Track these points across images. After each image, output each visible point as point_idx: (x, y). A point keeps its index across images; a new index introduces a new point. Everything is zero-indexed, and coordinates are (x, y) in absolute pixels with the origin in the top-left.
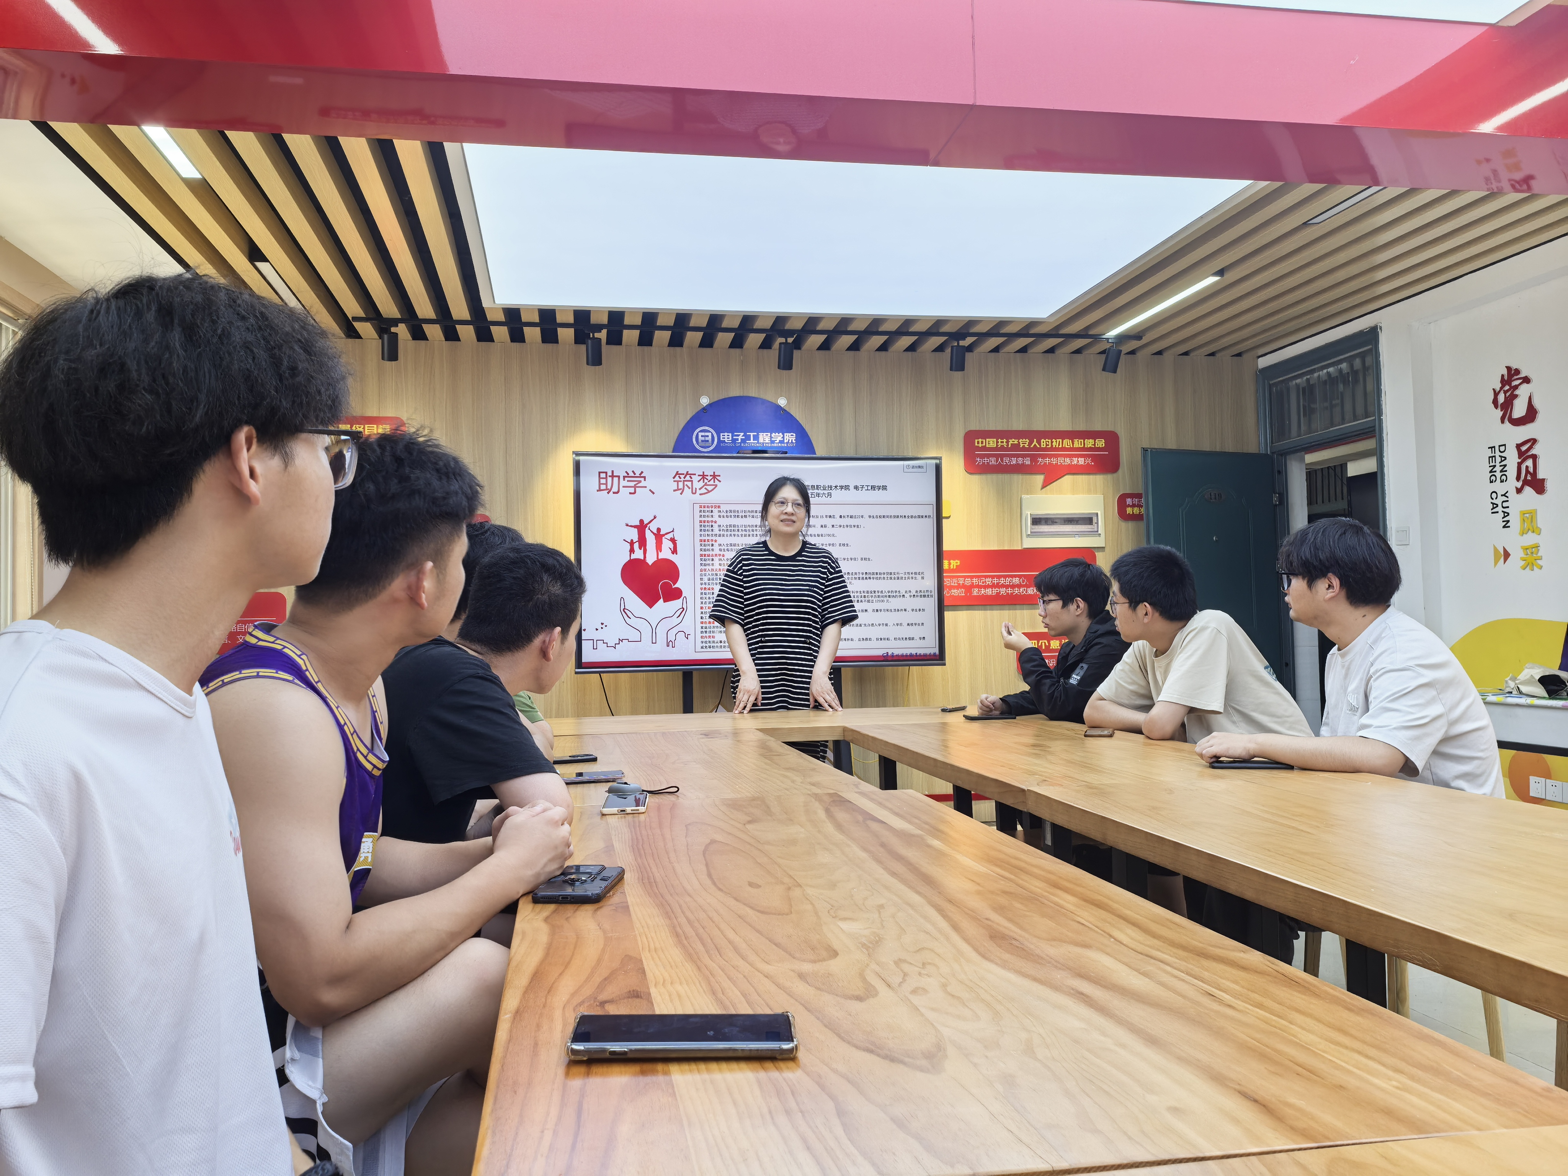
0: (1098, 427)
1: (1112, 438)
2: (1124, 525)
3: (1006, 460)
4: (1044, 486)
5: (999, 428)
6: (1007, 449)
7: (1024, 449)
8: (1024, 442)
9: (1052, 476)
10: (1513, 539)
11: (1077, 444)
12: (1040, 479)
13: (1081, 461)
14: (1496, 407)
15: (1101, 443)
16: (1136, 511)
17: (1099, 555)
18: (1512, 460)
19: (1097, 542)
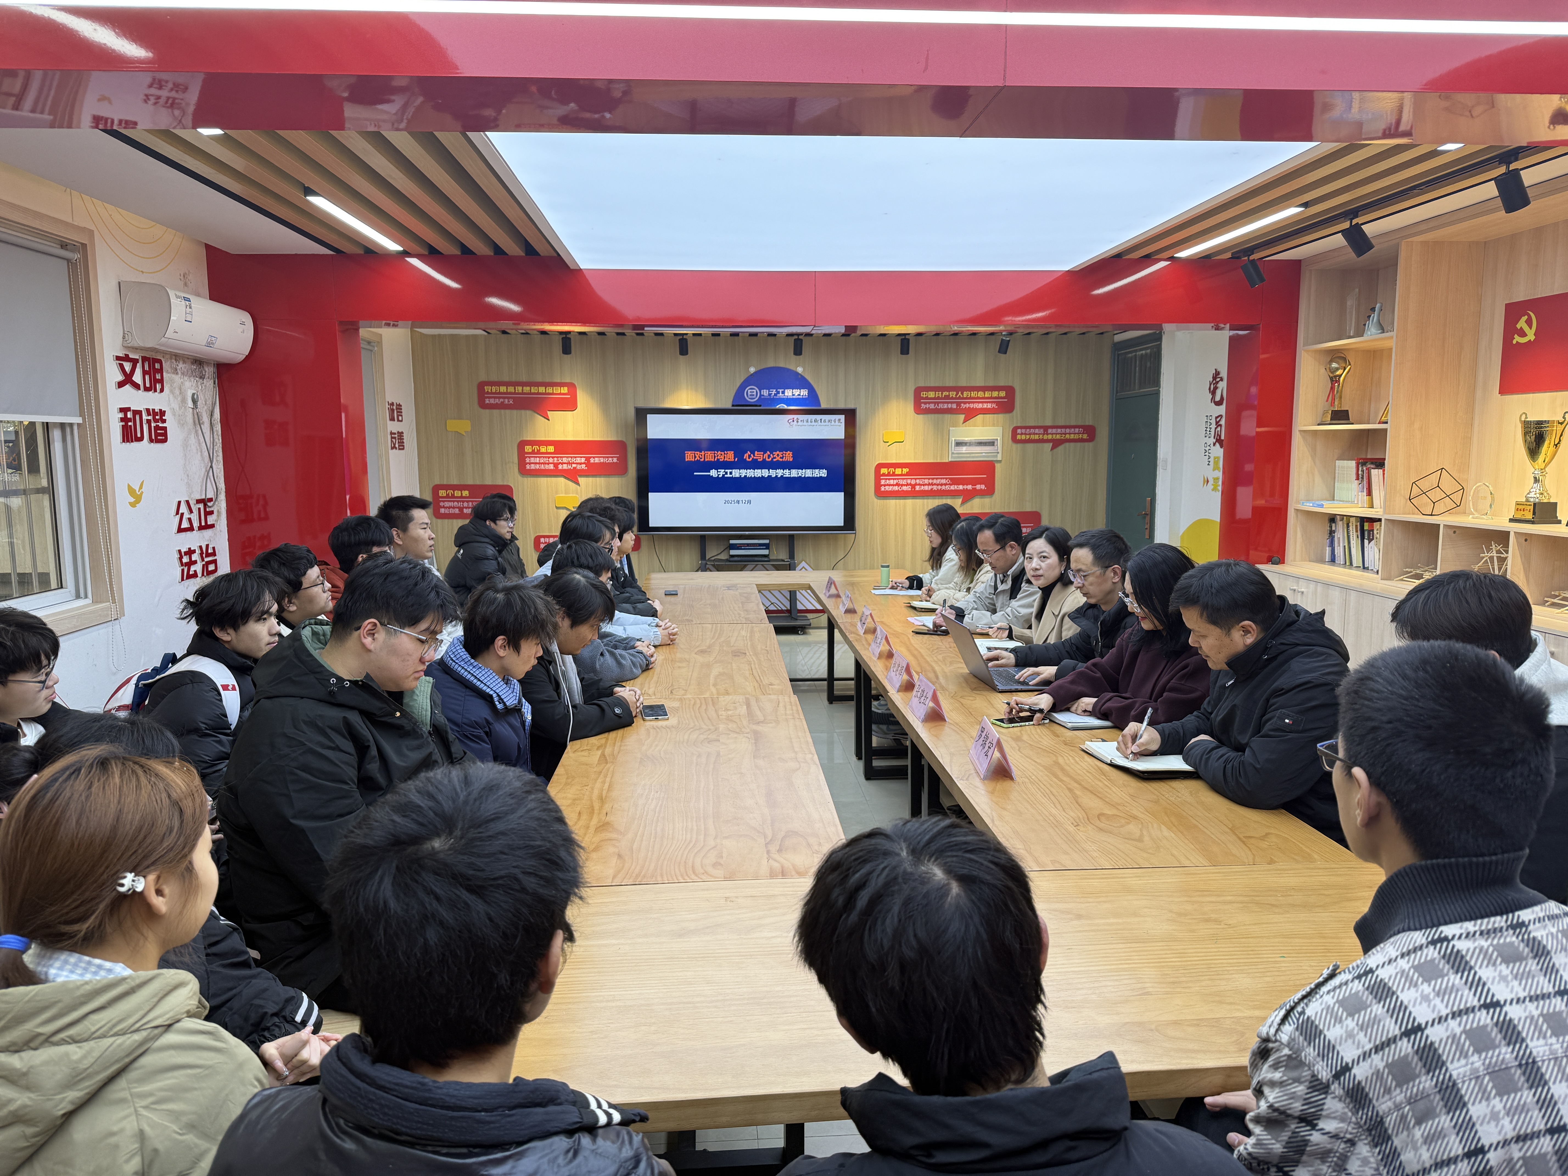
0: (1002, 384)
1: (1010, 391)
2: (1015, 446)
5: (937, 385)
6: (941, 398)
7: (952, 398)
8: (953, 394)
9: (970, 415)
10: (1211, 473)
11: (987, 394)
12: (962, 417)
13: (989, 406)
14: (1210, 392)
15: (1003, 394)
16: (1023, 437)
17: (997, 466)
18: (1214, 426)
19: (996, 456)
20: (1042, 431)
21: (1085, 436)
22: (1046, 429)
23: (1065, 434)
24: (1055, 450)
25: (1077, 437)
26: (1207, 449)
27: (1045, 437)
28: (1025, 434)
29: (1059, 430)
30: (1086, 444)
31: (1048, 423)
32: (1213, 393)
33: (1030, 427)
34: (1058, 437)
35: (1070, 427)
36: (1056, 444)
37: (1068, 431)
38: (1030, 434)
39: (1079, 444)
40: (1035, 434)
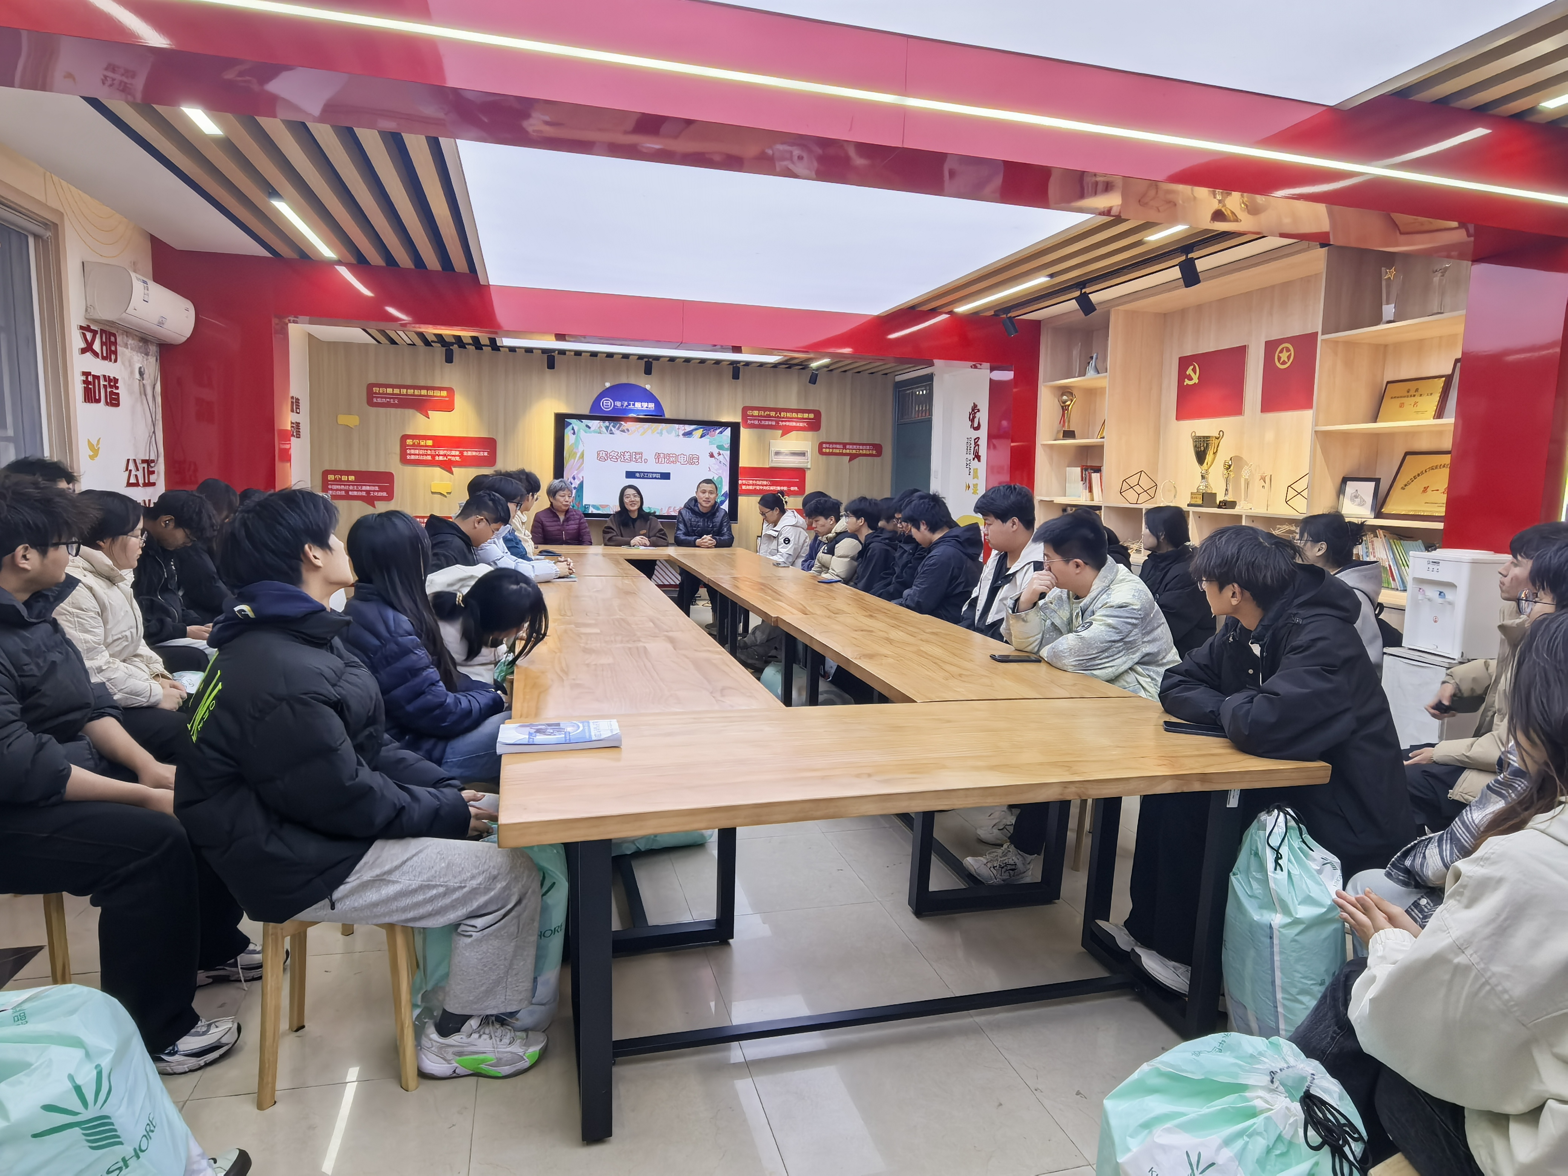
0: (811, 407)
1: (817, 414)
2: (820, 456)
3: (763, 422)
4: (782, 436)
5: (760, 406)
6: (764, 417)
7: (772, 417)
8: (773, 414)
9: (786, 431)
10: (971, 481)
11: (800, 415)
12: (780, 432)
13: (801, 425)
15: (812, 416)
16: (828, 451)
17: (807, 472)
19: (807, 465)
20: (841, 446)
21: (874, 452)
22: (845, 445)
23: (859, 450)
24: (852, 462)
25: (868, 452)
26: (968, 463)
27: (844, 451)
28: (829, 448)
29: (854, 447)
30: (875, 458)
31: (846, 440)
32: (972, 421)
33: (833, 443)
34: (854, 452)
35: (863, 445)
36: (853, 457)
37: (861, 447)
38: (833, 448)
39: (869, 458)
40: (836, 448)
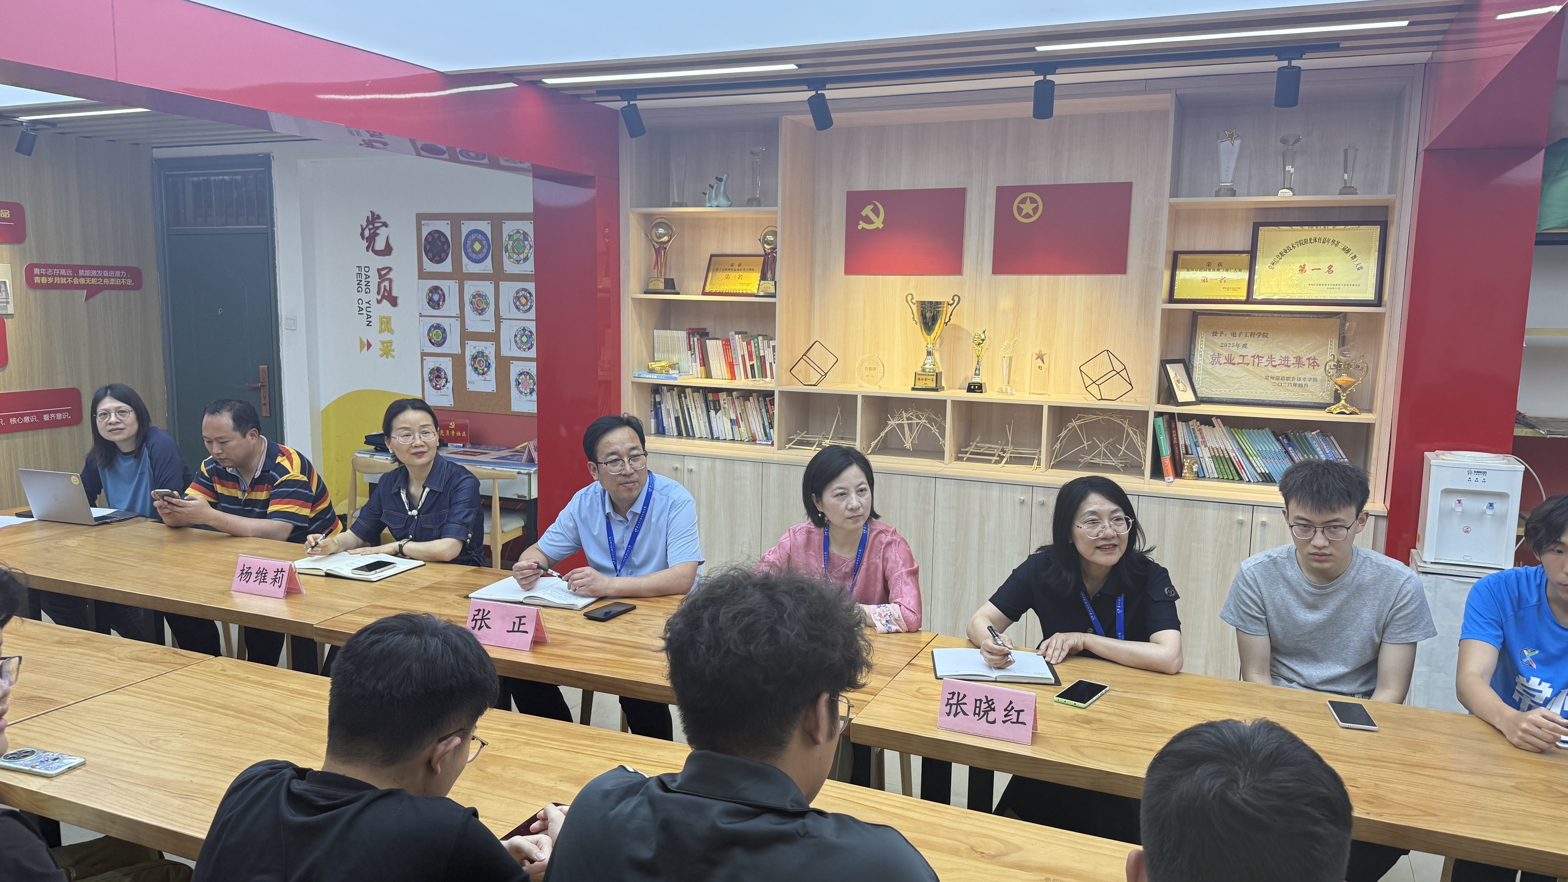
0: (3, 198)
1: (17, 210)
2: (32, 293)
10: (374, 335)
14: (363, 239)
15: (6, 214)
16: (44, 280)
17: (8, 322)
18: (374, 279)
19: (7, 309)
20: (70, 272)
21: (129, 282)
22: (75, 269)
23: (103, 278)
24: (91, 300)
25: (118, 282)
26: (364, 306)
27: (76, 281)
28: (47, 276)
29: (94, 272)
30: (132, 292)
31: (78, 261)
32: (371, 240)
33: (53, 266)
34: (94, 281)
35: (109, 268)
36: (92, 291)
37: (106, 273)
38: (53, 276)
39: (122, 292)
40: (60, 276)
